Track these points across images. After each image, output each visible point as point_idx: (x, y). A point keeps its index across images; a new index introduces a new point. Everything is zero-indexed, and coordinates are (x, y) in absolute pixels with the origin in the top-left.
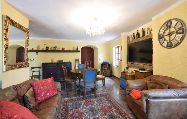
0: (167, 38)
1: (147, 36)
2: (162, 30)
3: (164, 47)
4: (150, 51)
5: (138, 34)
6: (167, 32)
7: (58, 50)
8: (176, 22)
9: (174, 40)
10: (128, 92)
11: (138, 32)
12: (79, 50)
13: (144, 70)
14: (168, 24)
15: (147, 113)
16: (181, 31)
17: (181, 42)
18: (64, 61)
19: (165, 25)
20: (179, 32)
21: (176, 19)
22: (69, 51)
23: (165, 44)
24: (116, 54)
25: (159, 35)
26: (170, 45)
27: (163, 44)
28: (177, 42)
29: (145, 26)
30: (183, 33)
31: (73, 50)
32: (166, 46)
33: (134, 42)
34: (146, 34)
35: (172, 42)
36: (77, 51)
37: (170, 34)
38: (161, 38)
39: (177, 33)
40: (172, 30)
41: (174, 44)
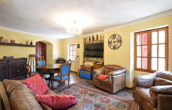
0: (113, 44)
1: (100, 40)
2: (110, 39)
3: (111, 48)
4: (102, 50)
5: (93, 38)
6: (113, 41)
7: (5, 42)
8: (118, 36)
9: (117, 45)
10: (95, 77)
11: (93, 37)
12: (33, 45)
13: (99, 62)
14: (114, 36)
15: (112, 84)
16: (120, 41)
17: (120, 47)
18: (14, 57)
19: (112, 36)
20: (119, 41)
21: (118, 35)
22: (21, 45)
23: (112, 47)
24: (70, 51)
25: (109, 41)
26: (114, 48)
27: (111, 47)
28: (118, 47)
29: (99, 34)
30: (120, 42)
31: (26, 44)
32: (112, 48)
33: (90, 43)
34: (99, 39)
35: (116, 46)
36: (31, 45)
37: (115, 42)
38: (110, 43)
39: (118, 42)
40: (116, 40)
41: (116, 47)
